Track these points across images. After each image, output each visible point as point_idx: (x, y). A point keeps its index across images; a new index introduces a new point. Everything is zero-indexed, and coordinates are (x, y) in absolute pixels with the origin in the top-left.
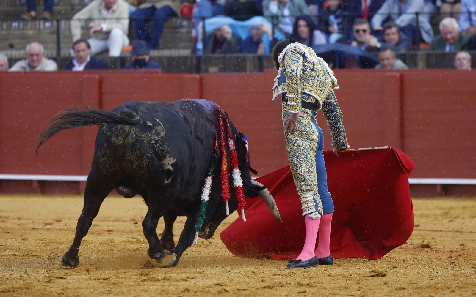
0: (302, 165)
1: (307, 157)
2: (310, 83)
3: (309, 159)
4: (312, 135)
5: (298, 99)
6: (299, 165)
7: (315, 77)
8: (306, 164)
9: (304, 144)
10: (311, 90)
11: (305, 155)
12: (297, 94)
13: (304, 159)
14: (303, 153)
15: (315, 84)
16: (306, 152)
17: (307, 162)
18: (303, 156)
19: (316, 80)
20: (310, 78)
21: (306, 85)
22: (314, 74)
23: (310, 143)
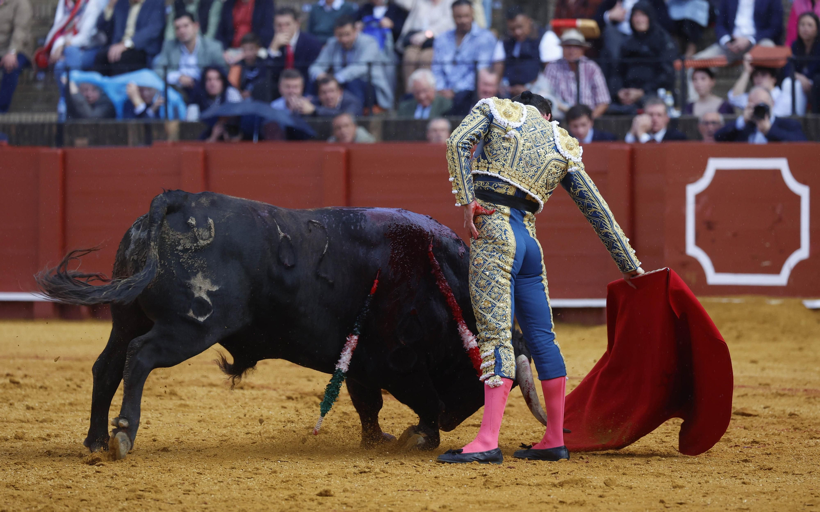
0: (481, 297)
1: (490, 284)
2: (499, 159)
3: (493, 287)
4: (503, 244)
5: (458, 184)
6: (478, 298)
7: (509, 149)
8: (487, 295)
9: (487, 263)
10: (501, 171)
11: (487, 281)
12: (456, 177)
13: (485, 287)
14: (484, 277)
15: (509, 162)
16: (488, 276)
17: (490, 291)
18: (483, 283)
19: (510, 155)
20: (499, 152)
21: (491, 163)
22: (506, 144)
23: (499, 259)
